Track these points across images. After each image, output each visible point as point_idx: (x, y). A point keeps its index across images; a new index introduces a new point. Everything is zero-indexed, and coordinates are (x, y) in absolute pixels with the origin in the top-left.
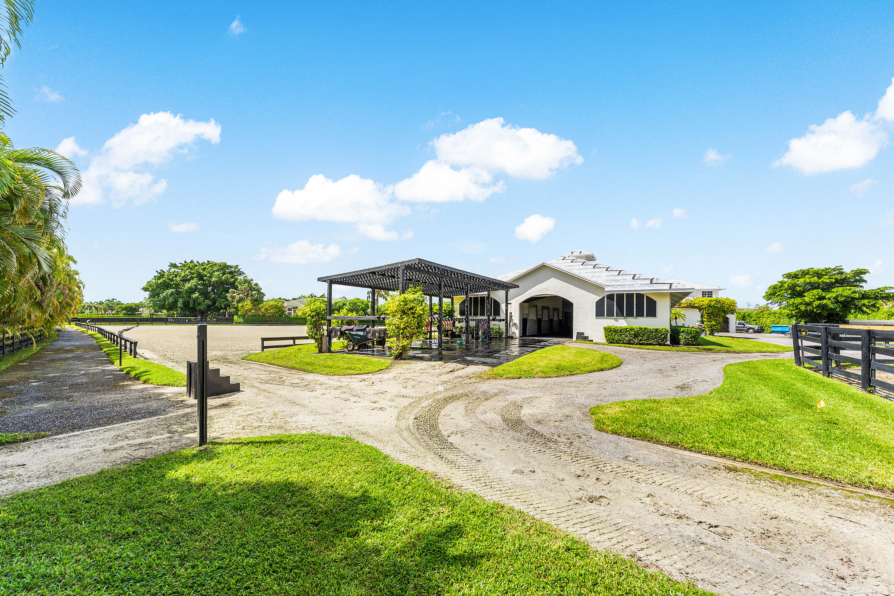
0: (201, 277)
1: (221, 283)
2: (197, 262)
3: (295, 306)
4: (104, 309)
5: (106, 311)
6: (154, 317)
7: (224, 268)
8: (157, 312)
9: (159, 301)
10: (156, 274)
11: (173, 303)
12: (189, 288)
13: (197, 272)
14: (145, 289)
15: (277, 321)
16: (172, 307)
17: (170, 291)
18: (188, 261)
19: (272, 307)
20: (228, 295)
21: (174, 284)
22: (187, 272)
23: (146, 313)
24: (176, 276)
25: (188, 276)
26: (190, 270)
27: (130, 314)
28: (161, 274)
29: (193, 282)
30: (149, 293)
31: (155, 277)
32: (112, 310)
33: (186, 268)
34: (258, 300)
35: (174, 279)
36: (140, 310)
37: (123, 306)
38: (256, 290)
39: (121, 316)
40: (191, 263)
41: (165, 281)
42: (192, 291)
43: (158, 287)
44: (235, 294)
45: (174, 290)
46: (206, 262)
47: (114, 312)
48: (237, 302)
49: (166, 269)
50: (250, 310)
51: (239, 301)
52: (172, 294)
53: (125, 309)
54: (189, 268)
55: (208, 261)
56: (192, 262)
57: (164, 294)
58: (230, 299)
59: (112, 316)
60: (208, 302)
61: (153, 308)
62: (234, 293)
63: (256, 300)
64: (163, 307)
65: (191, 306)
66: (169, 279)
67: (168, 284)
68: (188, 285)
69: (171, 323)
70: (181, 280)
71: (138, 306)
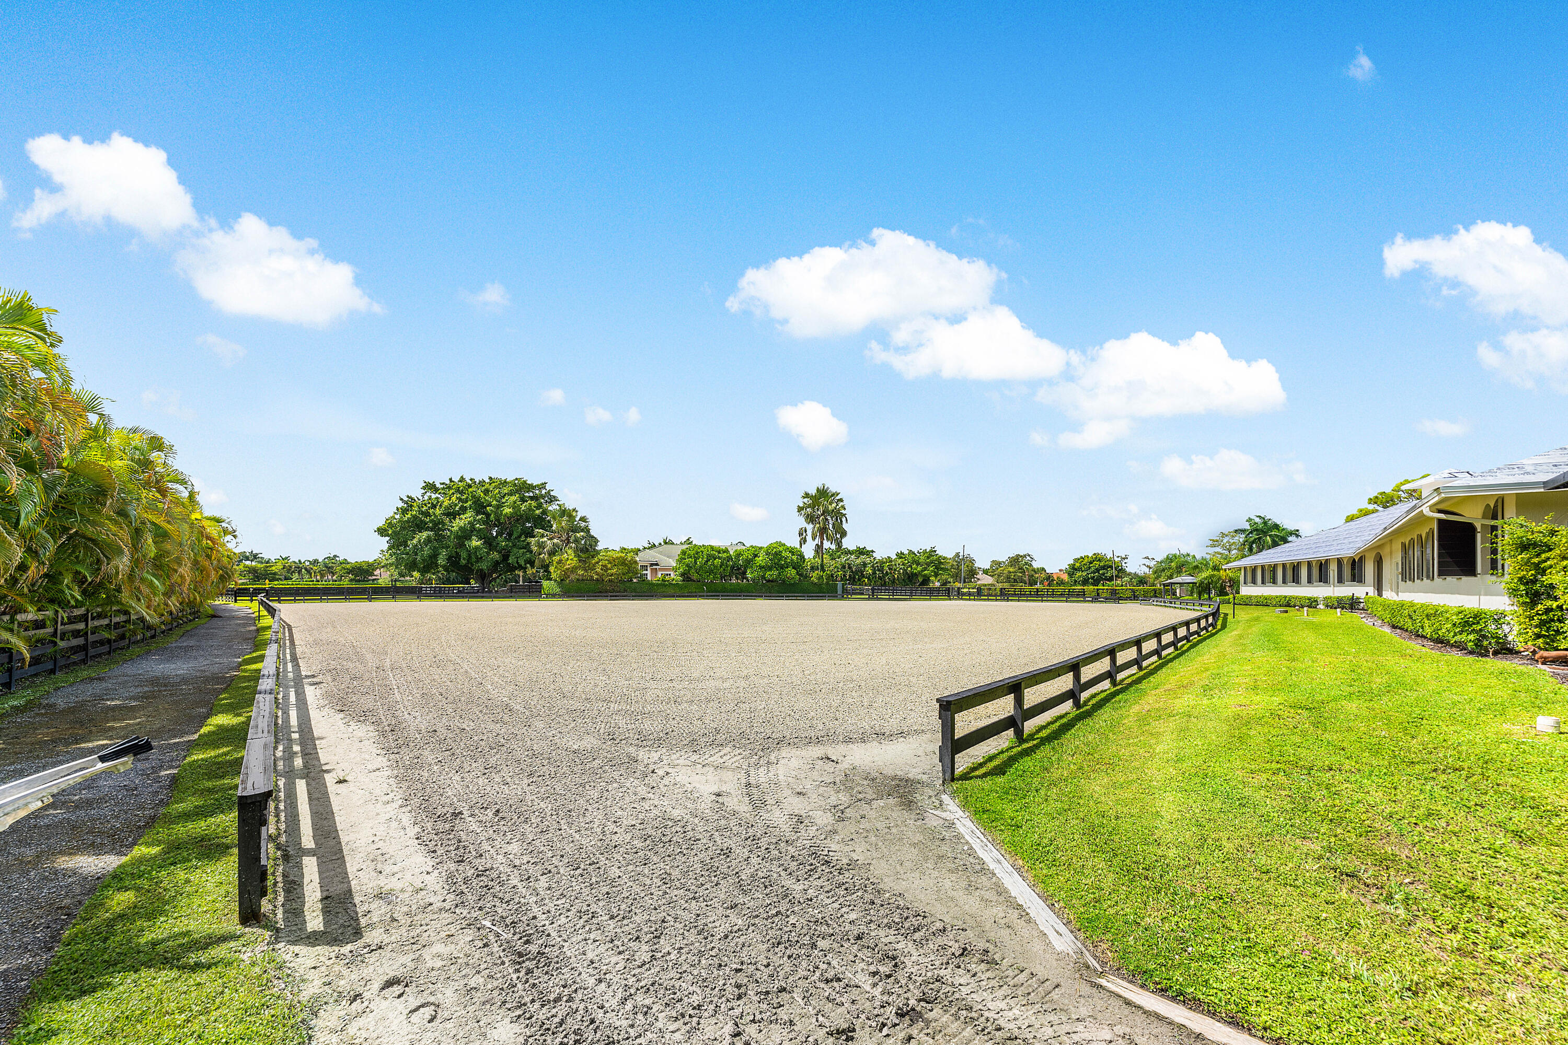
0: (480, 507)
1: (518, 517)
2: (471, 480)
3: (654, 560)
4: (319, 572)
5: (322, 576)
6: (398, 584)
7: (521, 487)
8: (403, 576)
9: (407, 554)
10: (401, 504)
11: (430, 557)
12: (461, 528)
13: (473, 497)
14: (382, 532)
15: (625, 591)
16: (429, 566)
17: (425, 534)
18: (456, 479)
19: (614, 562)
20: (533, 541)
21: (431, 521)
22: (454, 498)
23: (384, 578)
24: (434, 506)
25: (456, 505)
26: (458, 495)
27: (359, 581)
28: (409, 503)
29: (468, 516)
30: (388, 538)
31: (398, 509)
32: (333, 574)
33: (451, 492)
34: (588, 549)
35: (431, 511)
36: (375, 573)
37: (348, 566)
38: (582, 531)
39: (345, 583)
40: (460, 481)
41: (414, 517)
42: (465, 534)
43: (403, 528)
44: (545, 539)
45: (432, 533)
46: (487, 480)
47: (335, 578)
48: (549, 555)
49: (417, 493)
50: (574, 570)
51: (552, 553)
52: (428, 540)
53: (351, 571)
54: (458, 490)
55: (490, 478)
56: (462, 479)
57: (415, 541)
58: (535, 549)
59: (331, 584)
60: (495, 555)
61: (397, 568)
62: (543, 536)
63: (585, 550)
64: (412, 566)
65: (463, 562)
66: (422, 513)
67: (422, 521)
68: (459, 523)
69: (428, 596)
70: (444, 514)
71: (372, 565)
